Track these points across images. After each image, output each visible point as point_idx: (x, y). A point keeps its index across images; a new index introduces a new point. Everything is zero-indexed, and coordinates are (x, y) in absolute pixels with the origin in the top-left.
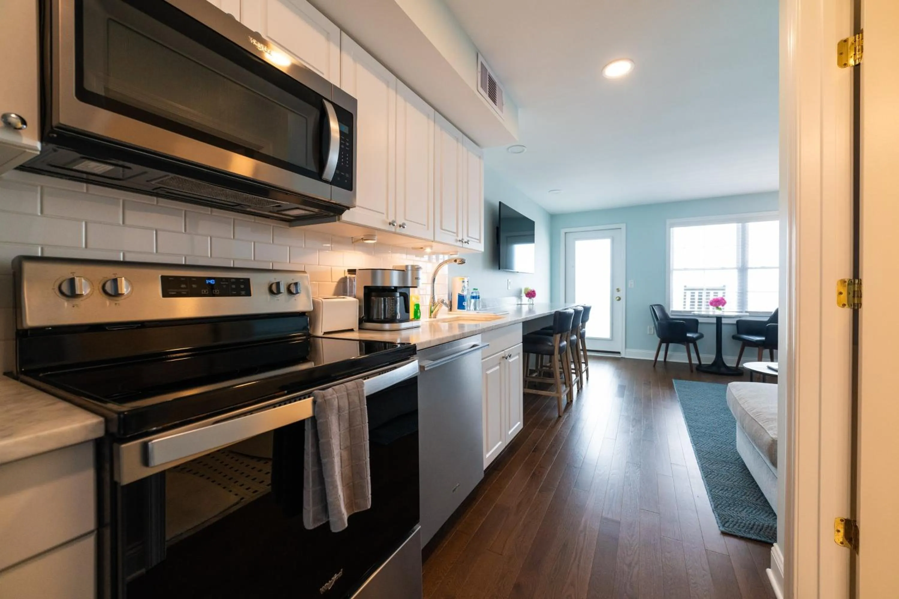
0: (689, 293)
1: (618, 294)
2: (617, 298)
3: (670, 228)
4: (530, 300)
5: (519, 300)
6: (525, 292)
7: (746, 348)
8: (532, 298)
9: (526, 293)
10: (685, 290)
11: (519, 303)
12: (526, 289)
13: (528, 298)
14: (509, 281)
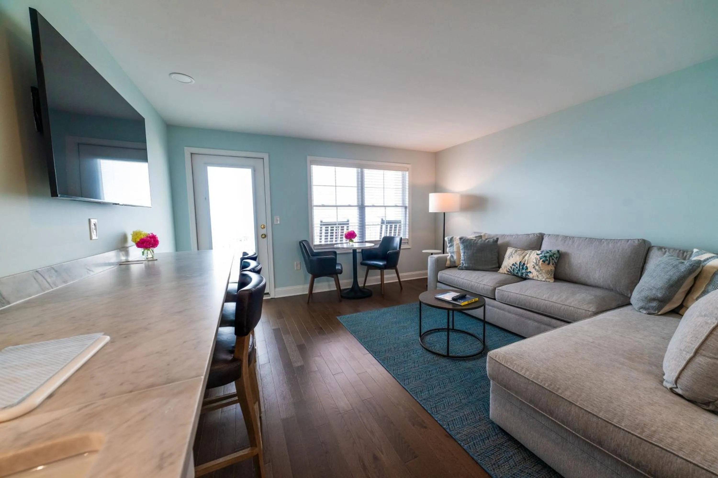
0: (324, 228)
1: (264, 231)
2: (262, 235)
3: (311, 164)
4: (146, 251)
5: (121, 253)
6: (133, 240)
7: (370, 271)
8: (151, 249)
9: (138, 240)
10: (321, 225)
11: (123, 258)
12: (135, 234)
13: (141, 250)
14: (93, 221)
